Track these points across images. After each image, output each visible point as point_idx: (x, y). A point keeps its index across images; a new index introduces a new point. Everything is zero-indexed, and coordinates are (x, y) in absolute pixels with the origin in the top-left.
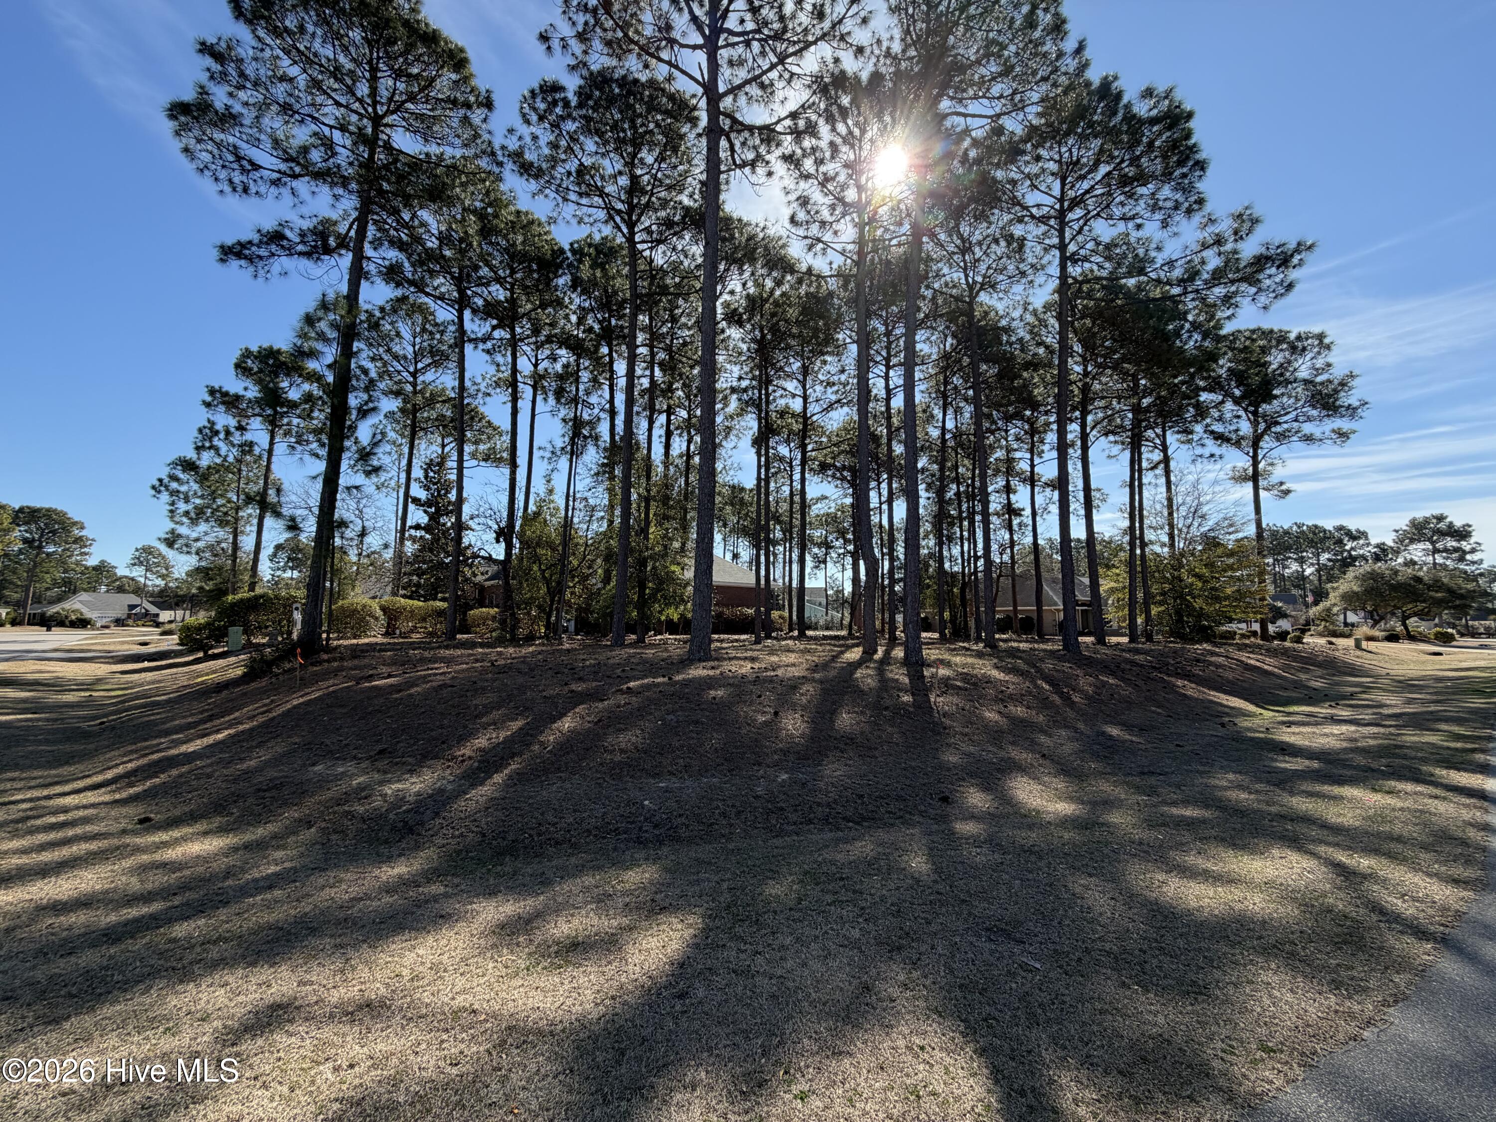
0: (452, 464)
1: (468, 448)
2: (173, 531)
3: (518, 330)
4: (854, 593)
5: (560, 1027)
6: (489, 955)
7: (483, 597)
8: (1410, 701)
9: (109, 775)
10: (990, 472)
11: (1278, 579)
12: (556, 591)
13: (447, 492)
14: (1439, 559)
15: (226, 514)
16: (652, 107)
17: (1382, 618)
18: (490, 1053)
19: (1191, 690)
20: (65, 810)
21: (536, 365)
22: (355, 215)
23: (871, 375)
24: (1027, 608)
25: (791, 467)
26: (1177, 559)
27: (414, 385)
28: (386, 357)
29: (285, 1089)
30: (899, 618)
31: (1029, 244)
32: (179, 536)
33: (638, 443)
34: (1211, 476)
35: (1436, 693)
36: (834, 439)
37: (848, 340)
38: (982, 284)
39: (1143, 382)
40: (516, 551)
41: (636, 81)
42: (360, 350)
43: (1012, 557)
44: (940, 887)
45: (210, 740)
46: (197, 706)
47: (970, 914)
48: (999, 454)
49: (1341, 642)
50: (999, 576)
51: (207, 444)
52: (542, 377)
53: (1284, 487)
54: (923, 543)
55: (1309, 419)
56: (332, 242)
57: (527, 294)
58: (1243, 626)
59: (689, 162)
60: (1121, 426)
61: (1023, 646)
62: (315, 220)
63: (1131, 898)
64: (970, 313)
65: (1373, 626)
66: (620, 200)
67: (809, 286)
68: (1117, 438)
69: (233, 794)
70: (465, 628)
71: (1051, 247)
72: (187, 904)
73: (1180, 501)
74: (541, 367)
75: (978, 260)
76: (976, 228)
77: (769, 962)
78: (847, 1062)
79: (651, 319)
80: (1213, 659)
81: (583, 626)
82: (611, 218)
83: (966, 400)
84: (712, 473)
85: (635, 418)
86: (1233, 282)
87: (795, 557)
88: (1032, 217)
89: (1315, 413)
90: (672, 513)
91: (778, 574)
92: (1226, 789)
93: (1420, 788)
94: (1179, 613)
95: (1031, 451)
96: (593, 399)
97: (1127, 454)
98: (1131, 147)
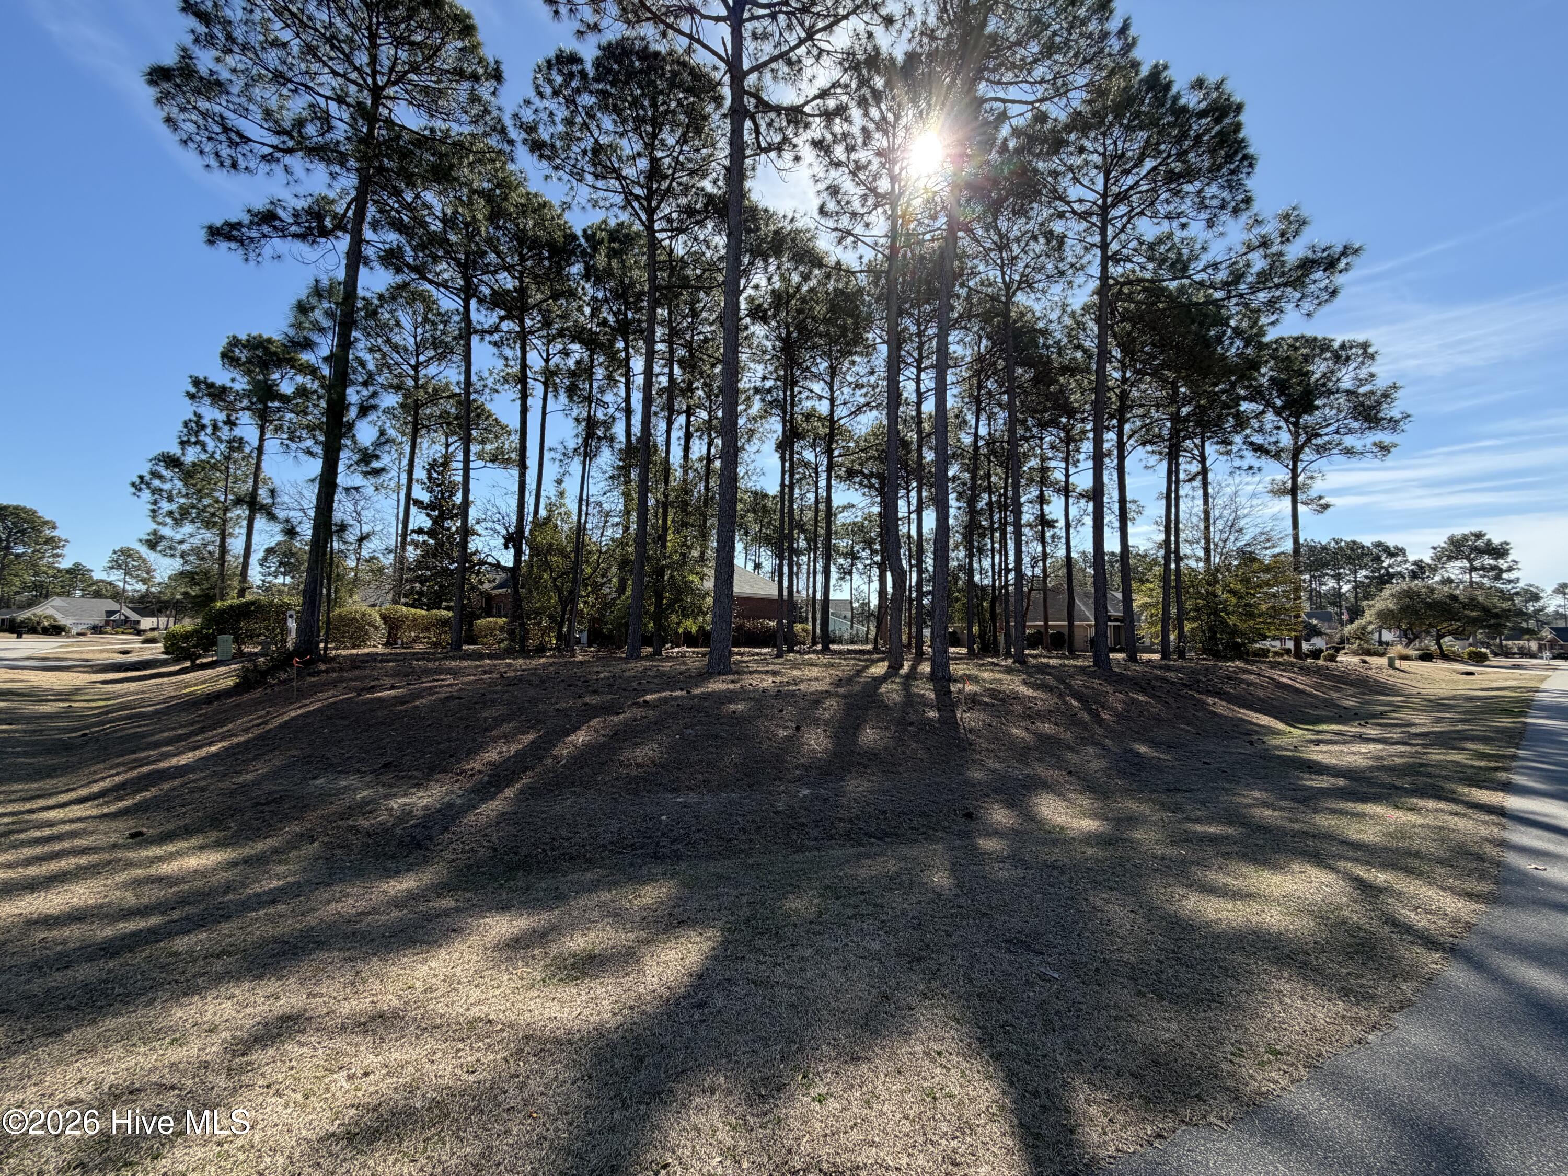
0: (457, 464)
1: (474, 448)
2: (155, 533)
3: (528, 323)
4: (880, 606)
5: (577, 1036)
6: (503, 967)
7: (490, 606)
8: (1438, 721)
9: (96, 788)
10: (1023, 481)
11: (1315, 596)
12: (569, 600)
13: (452, 494)
14: (1476, 577)
15: (213, 515)
16: (674, 84)
17: (1416, 637)
18: (507, 1061)
19: (1222, 708)
20: (51, 824)
21: (547, 361)
22: (353, 194)
23: (901, 378)
24: (1058, 623)
25: (817, 473)
26: (1212, 575)
27: (416, 379)
28: (385, 348)
29: (299, 1096)
30: (927, 632)
31: (1069, 242)
32: (162, 538)
33: (655, 445)
34: (1250, 488)
35: (1464, 713)
36: (862, 444)
37: (878, 340)
38: (1020, 282)
39: (1183, 390)
40: (525, 558)
41: (657, 54)
42: (357, 340)
43: (1044, 570)
44: (962, 901)
45: (203, 752)
46: (185, 718)
47: (990, 926)
48: (1034, 463)
49: (1375, 661)
50: (1030, 591)
51: (193, 439)
52: (554, 373)
53: (1323, 502)
54: (952, 555)
55: (1350, 431)
56: (328, 223)
57: (537, 283)
58: (1277, 643)
59: (713, 145)
60: (1159, 436)
61: (1053, 662)
62: (309, 199)
63: (1151, 911)
64: (1006, 315)
65: (1407, 645)
66: (638, 184)
67: (837, 281)
68: (1155, 448)
69: (229, 808)
70: (472, 641)
71: (1093, 245)
72: (187, 918)
73: (1217, 513)
74: (551, 363)
75: (1016, 257)
76: (1014, 223)
77: (788, 973)
78: (865, 1067)
79: (670, 313)
80: (1245, 677)
81: (597, 637)
82: (629, 203)
83: (1000, 405)
84: (734, 478)
85: (653, 420)
86: (1277, 286)
87: (819, 567)
88: (1074, 212)
89: (1356, 425)
90: (691, 520)
91: (802, 584)
92: (1250, 806)
93: (1441, 805)
94: (1213, 630)
95: (1066, 460)
96: (608, 397)
97: (1165, 464)
98: (1179, 140)
